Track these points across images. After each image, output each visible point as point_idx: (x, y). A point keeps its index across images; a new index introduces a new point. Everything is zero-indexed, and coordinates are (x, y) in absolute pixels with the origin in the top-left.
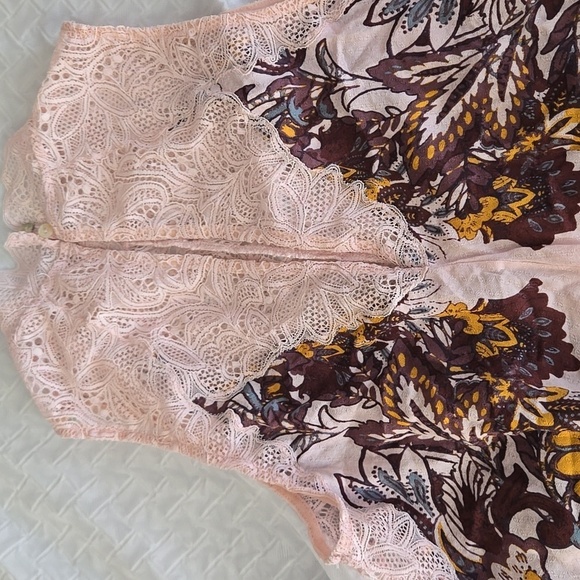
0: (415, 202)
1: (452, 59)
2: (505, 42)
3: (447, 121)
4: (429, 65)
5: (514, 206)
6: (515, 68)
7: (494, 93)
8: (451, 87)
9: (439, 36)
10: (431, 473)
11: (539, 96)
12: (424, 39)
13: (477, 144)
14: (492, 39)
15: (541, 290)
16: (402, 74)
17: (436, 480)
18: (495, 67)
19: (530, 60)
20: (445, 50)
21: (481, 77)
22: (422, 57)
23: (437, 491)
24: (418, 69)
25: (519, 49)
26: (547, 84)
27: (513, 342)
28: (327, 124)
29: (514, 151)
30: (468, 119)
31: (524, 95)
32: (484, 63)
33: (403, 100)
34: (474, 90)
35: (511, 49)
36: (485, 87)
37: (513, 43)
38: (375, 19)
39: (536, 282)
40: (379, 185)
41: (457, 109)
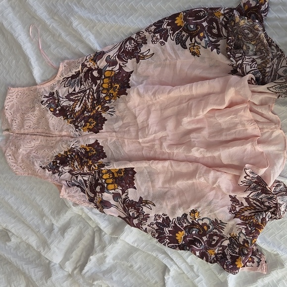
0: (76, 124)
1: (79, 95)
2: (88, 91)
3: (80, 107)
4: (76, 96)
5: (92, 125)
6: (90, 97)
7: (87, 101)
8: (80, 100)
9: (77, 90)
10: (84, 179)
11: (95, 102)
12: (74, 90)
13: (85, 112)
14: (86, 91)
15: (98, 142)
16: (71, 97)
17: (85, 181)
18: (87, 97)
19: (93, 95)
20: (79, 93)
21: (84, 99)
22: (74, 94)
23: (86, 183)
24: (74, 96)
25: (91, 92)
26: (96, 100)
27: (95, 152)
28: (60, 107)
29: (92, 113)
30: (84, 107)
31: (92, 102)
32: (84, 96)
33: (72, 103)
34: (83, 101)
35: (89, 93)
36: (85, 101)
37: (90, 91)
38: (66, 86)
39: (97, 140)
40: (70, 121)
41: (82, 105)
